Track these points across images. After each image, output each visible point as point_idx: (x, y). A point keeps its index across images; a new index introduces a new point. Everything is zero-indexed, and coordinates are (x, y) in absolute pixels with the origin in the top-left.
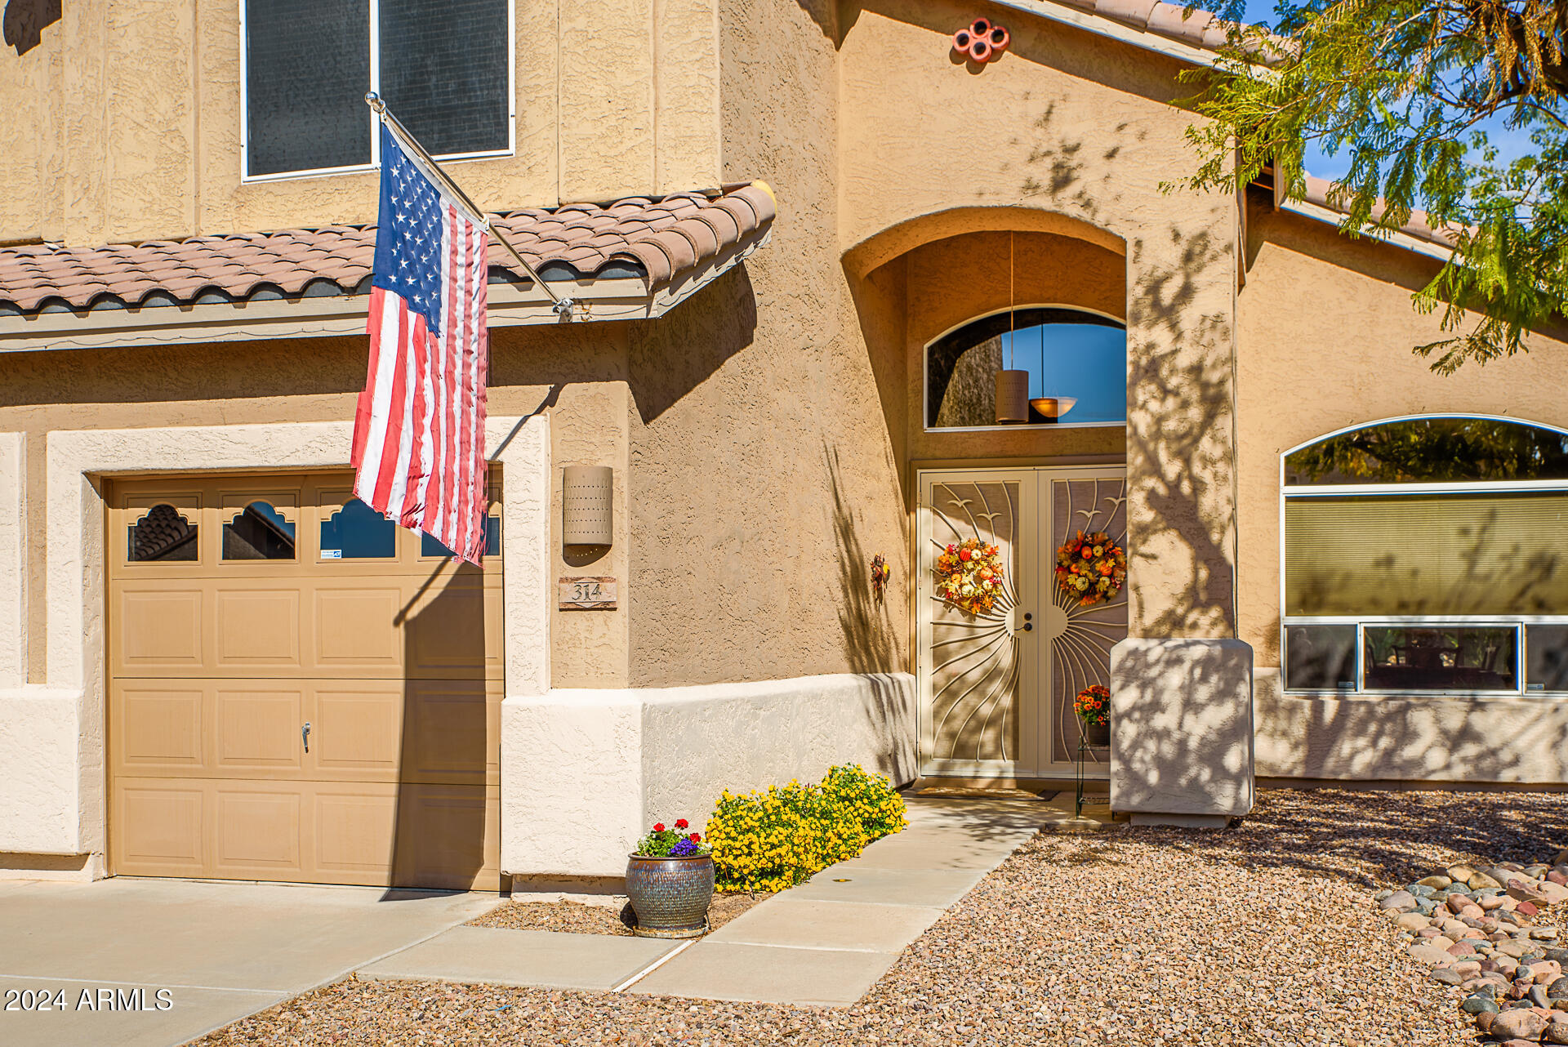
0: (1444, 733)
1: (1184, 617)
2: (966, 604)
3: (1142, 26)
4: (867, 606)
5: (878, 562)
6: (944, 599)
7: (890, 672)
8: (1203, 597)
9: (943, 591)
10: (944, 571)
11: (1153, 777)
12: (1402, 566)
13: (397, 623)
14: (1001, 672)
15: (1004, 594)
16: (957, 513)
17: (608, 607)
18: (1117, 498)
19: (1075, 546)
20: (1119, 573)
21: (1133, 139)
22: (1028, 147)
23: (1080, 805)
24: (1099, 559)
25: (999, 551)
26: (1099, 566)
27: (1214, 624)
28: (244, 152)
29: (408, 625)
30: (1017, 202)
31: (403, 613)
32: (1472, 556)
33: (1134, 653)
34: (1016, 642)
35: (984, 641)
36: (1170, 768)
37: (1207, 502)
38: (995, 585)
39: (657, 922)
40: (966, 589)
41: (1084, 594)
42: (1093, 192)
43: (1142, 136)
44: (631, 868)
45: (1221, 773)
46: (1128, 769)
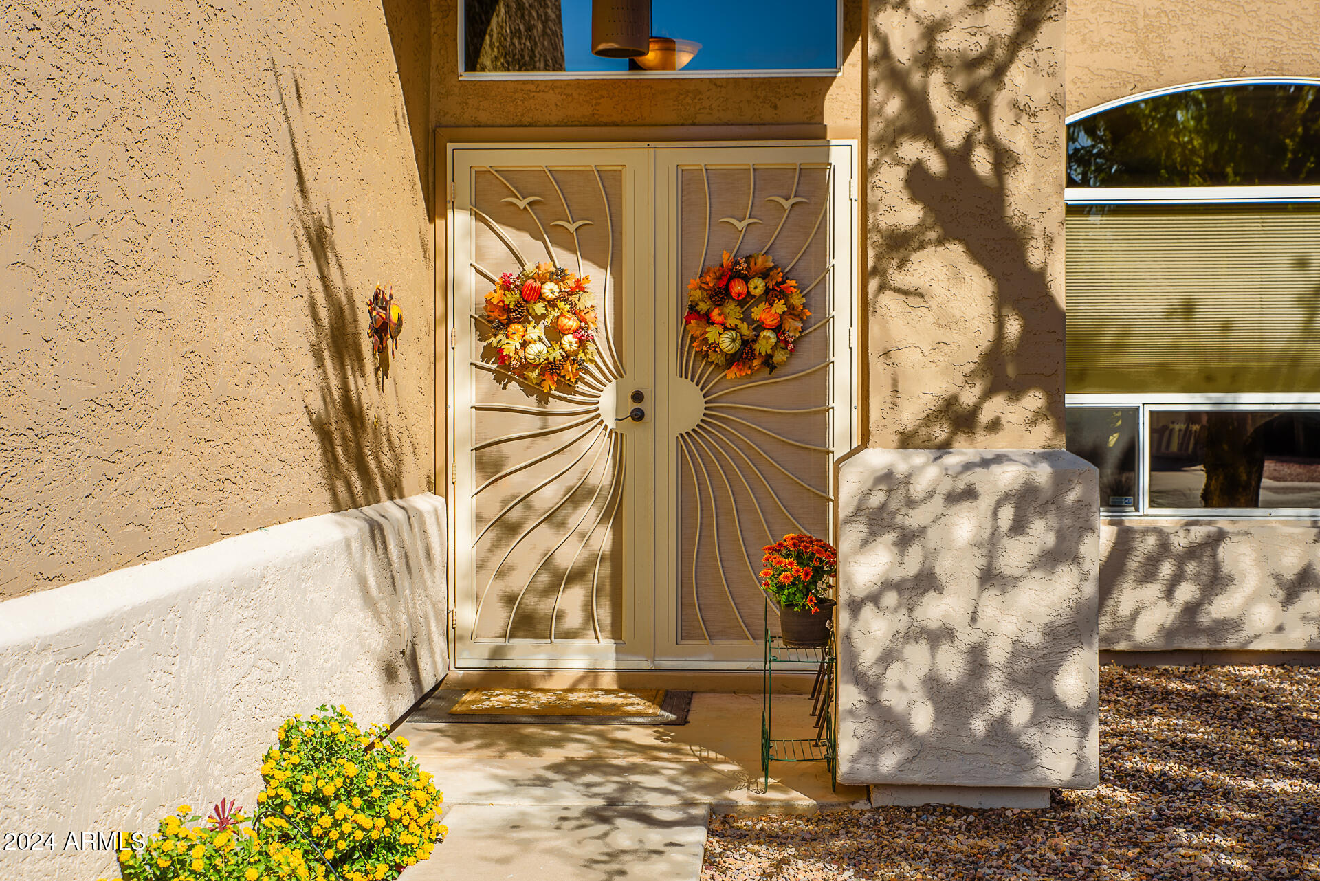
0: (1278, 577)
1: (976, 409)
2: (534, 374)
4: (361, 381)
5: (380, 301)
6: (494, 366)
7: (402, 496)
8: (1011, 371)
9: (493, 353)
10: (495, 319)
11: (923, 719)
12: (1206, 318)
14: (590, 493)
15: (597, 359)
16: (514, 220)
18: (787, 199)
19: (719, 278)
20: (793, 324)
24: (759, 300)
25: (590, 286)
26: (758, 312)
27: (1031, 422)
33: (887, 478)
34: (618, 441)
35: (564, 439)
36: (954, 700)
37: (1021, 189)
38: (582, 343)
40: (532, 350)
41: (733, 360)
45: (1050, 708)
46: (874, 702)
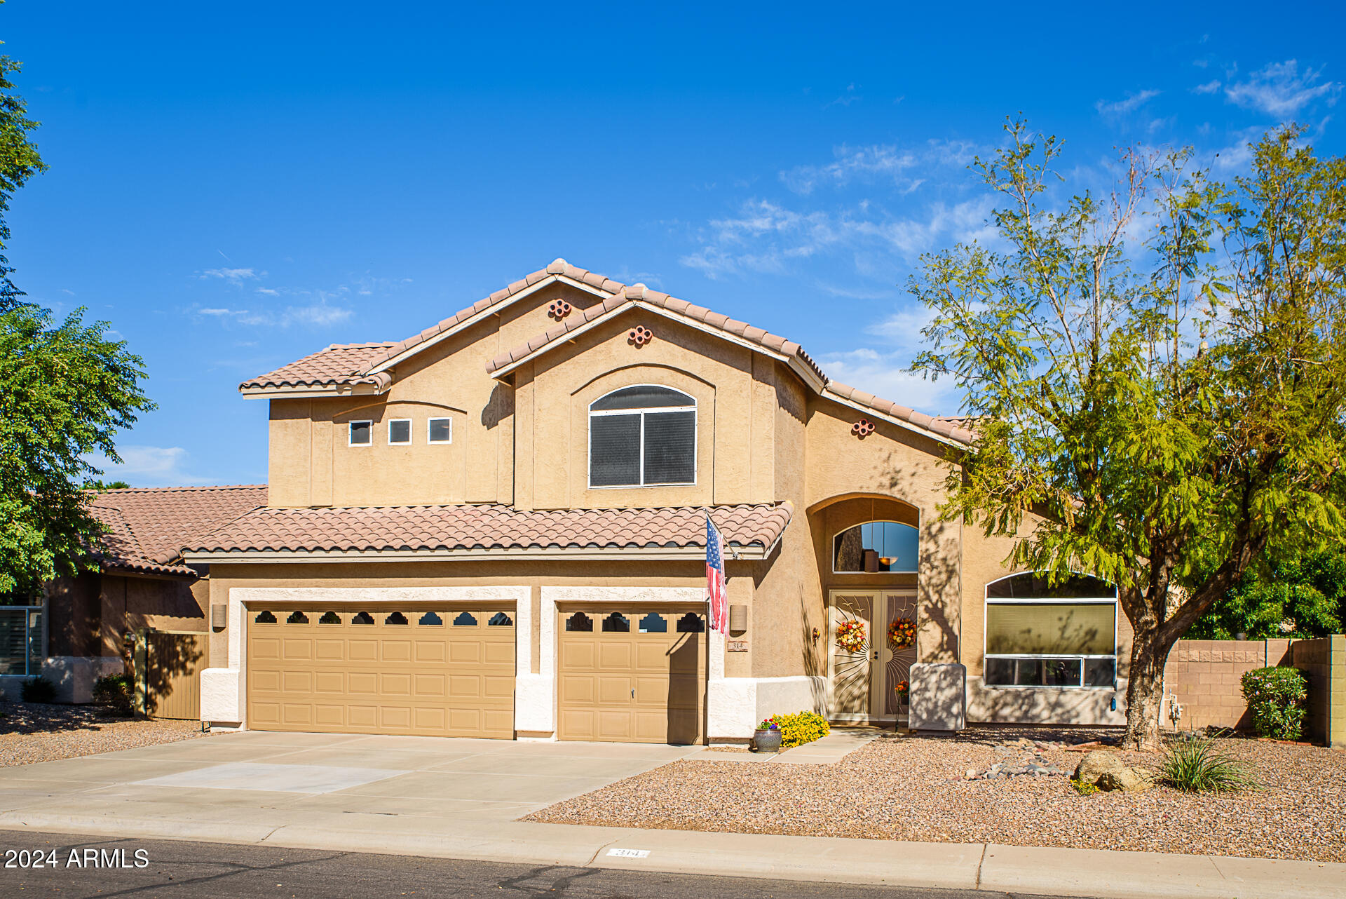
0: (1049, 704)
1: (938, 655)
2: (849, 647)
3: (926, 429)
4: (811, 647)
5: (815, 630)
6: (840, 645)
7: (818, 676)
8: (945, 647)
9: (840, 642)
10: (840, 634)
11: (924, 716)
12: (1034, 633)
13: (667, 654)
14: (863, 676)
15: (866, 643)
16: (846, 609)
17: (745, 651)
19: (896, 624)
20: (914, 635)
21: (922, 470)
22: (881, 469)
23: (897, 728)
24: (906, 629)
25: (864, 625)
26: (906, 632)
27: (949, 657)
28: (589, 477)
29: (671, 655)
30: (876, 492)
31: (669, 651)
32: (1063, 629)
33: (918, 668)
34: (870, 663)
35: (857, 663)
36: (931, 713)
37: (947, 611)
38: (862, 640)
39: (765, 749)
40: (849, 642)
41: (899, 644)
42: (907, 489)
43: (925, 468)
44: (756, 733)
45: (950, 714)
46: (915, 713)
